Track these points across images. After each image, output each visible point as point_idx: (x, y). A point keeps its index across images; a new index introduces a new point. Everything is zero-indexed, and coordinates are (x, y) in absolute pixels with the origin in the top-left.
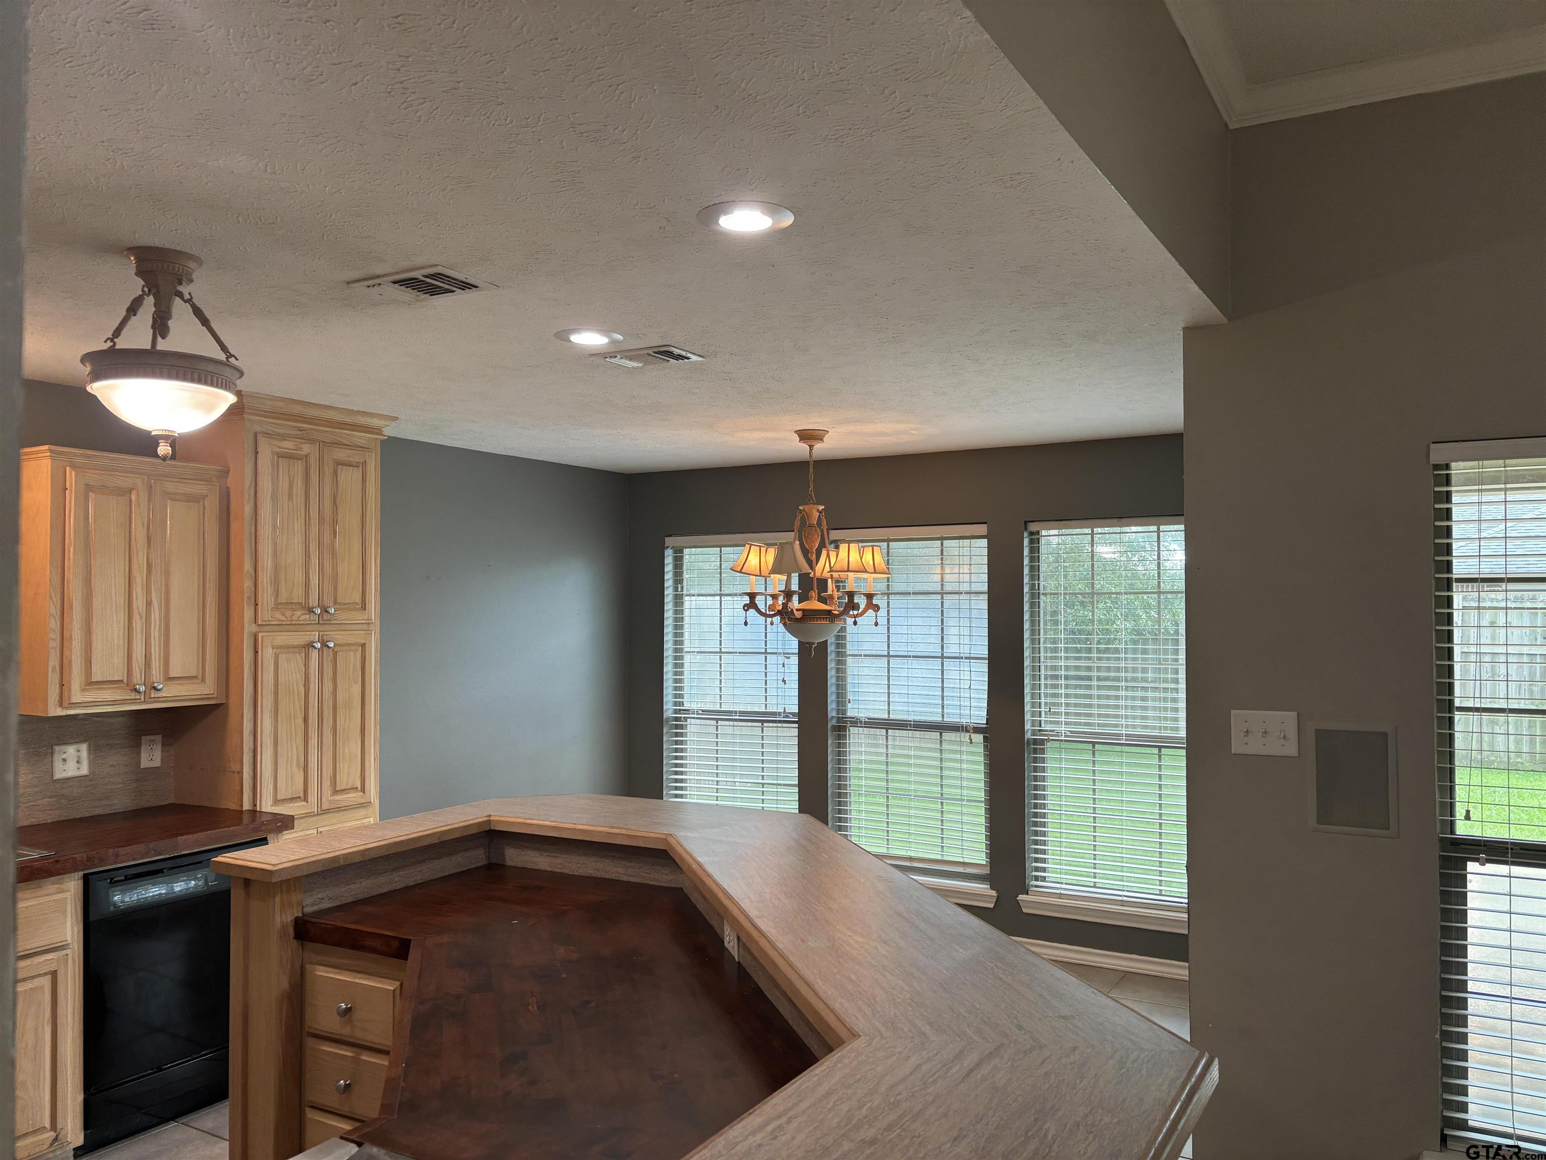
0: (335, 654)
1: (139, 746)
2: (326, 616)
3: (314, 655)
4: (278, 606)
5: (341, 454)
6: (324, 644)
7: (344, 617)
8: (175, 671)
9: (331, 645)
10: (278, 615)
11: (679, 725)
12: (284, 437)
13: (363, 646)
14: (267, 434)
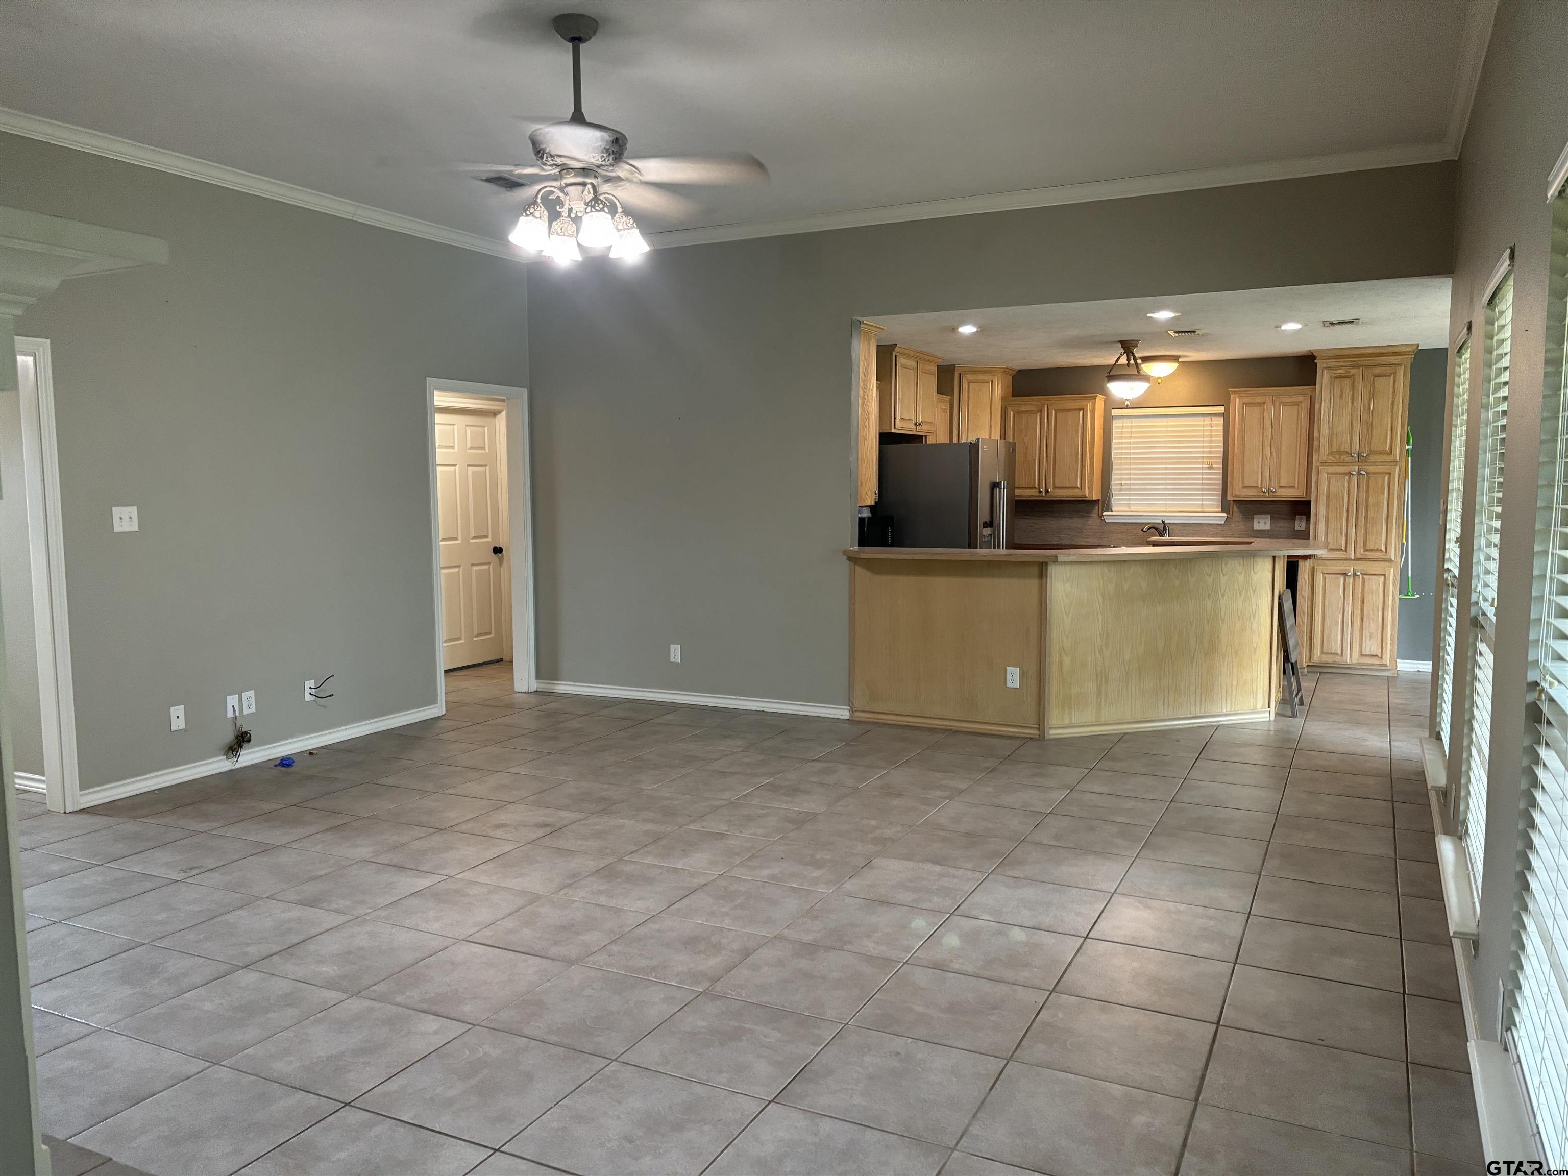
0: (1369, 478)
1: (1295, 519)
2: (1362, 458)
3: (1354, 478)
4: (1331, 453)
6: (1359, 473)
7: (1375, 458)
8: (1283, 483)
9: (1364, 473)
10: (1331, 458)
12: (1339, 368)
13: (1389, 474)
14: (1329, 368)
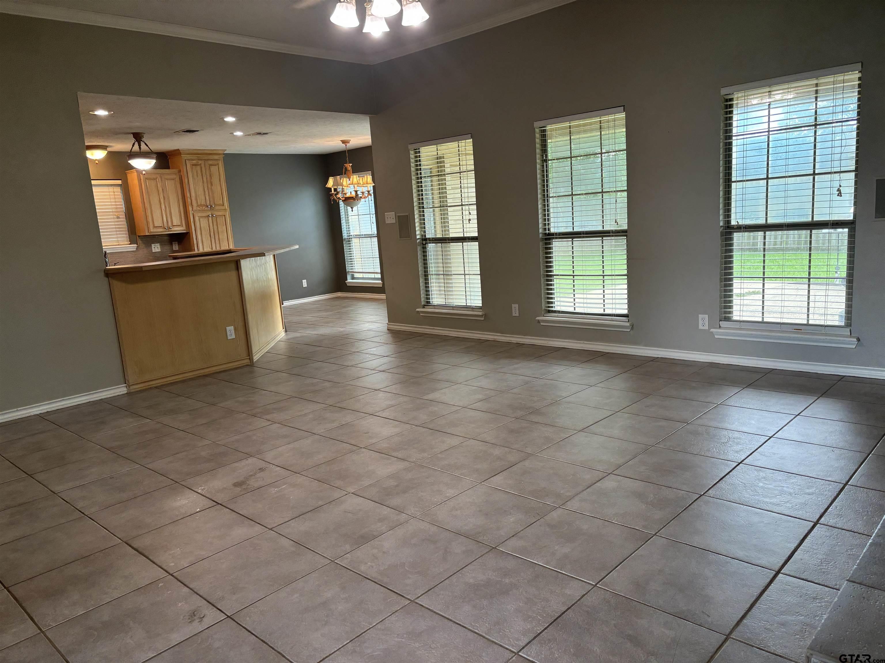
0: (216, 218)
1: (172, 244)
2: (212, 208)
3: (210, 219)
4: (198, 206)
5: (211, 162)
6: (212, 215)
7: (217, 208)
8: (175, 224)
9: (215, 216)
10: (199, 208)
11: (349, 241)
12: (193, 160)
13: (225, 216)
14: (189, 160)
